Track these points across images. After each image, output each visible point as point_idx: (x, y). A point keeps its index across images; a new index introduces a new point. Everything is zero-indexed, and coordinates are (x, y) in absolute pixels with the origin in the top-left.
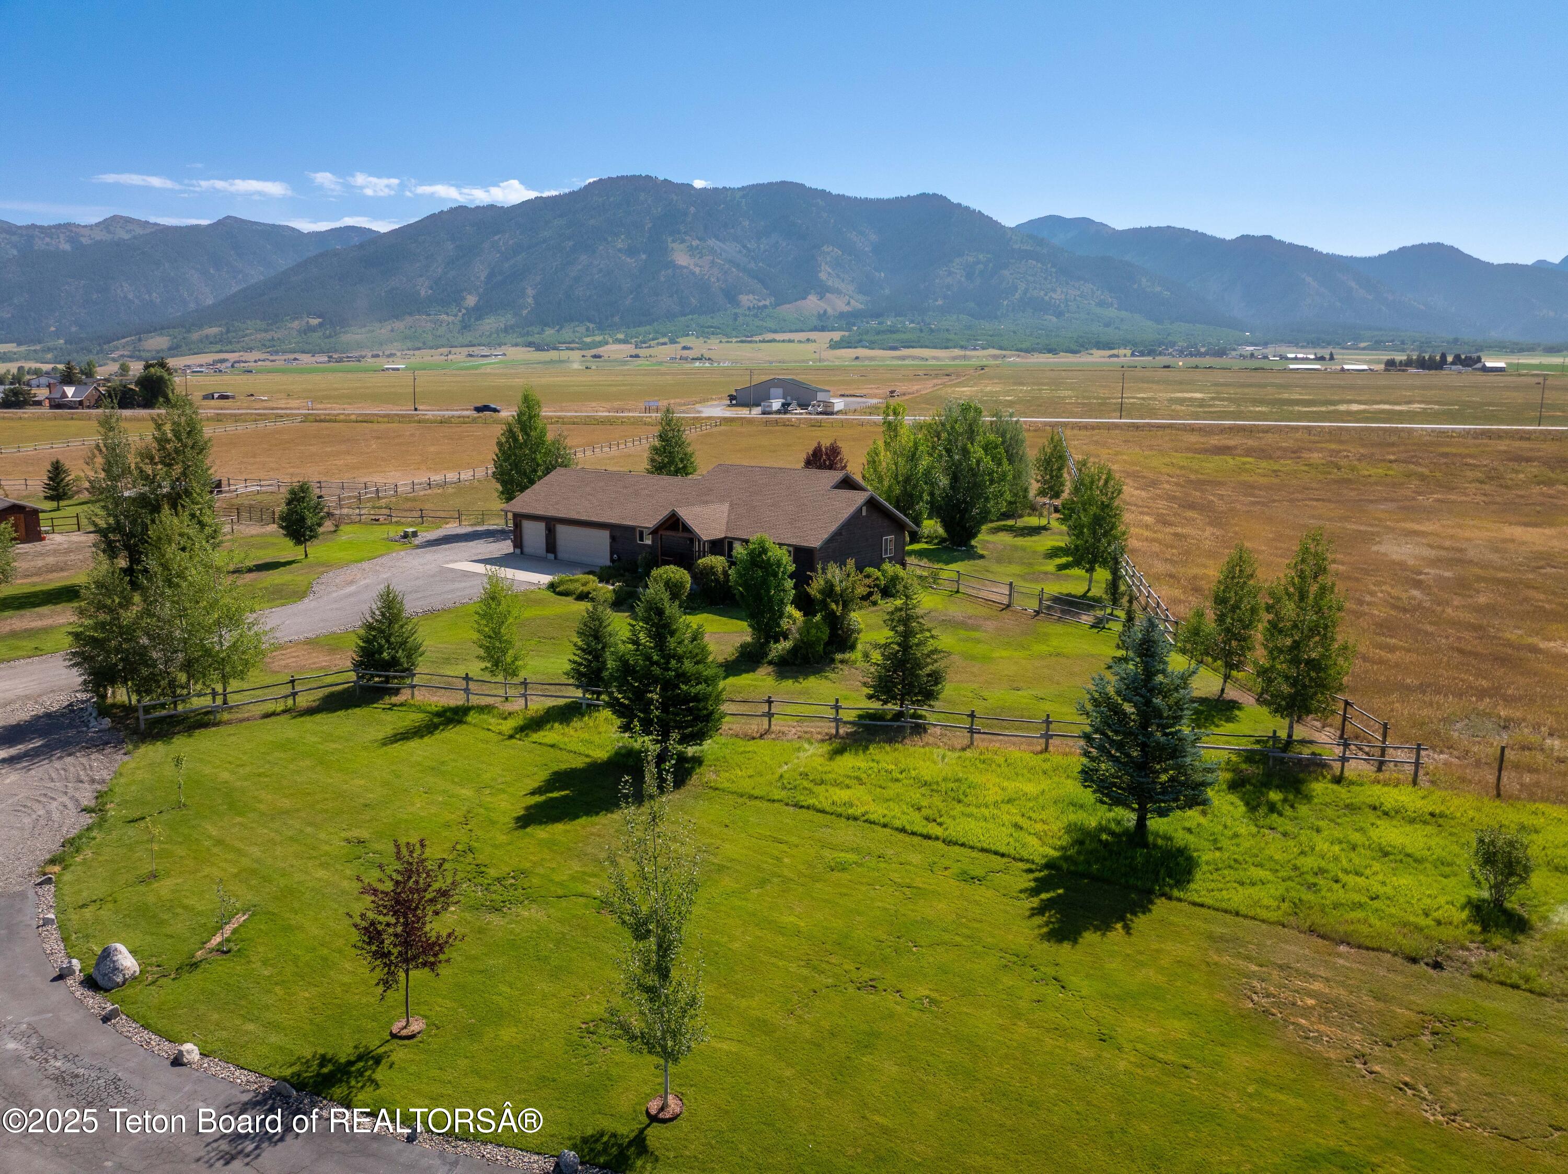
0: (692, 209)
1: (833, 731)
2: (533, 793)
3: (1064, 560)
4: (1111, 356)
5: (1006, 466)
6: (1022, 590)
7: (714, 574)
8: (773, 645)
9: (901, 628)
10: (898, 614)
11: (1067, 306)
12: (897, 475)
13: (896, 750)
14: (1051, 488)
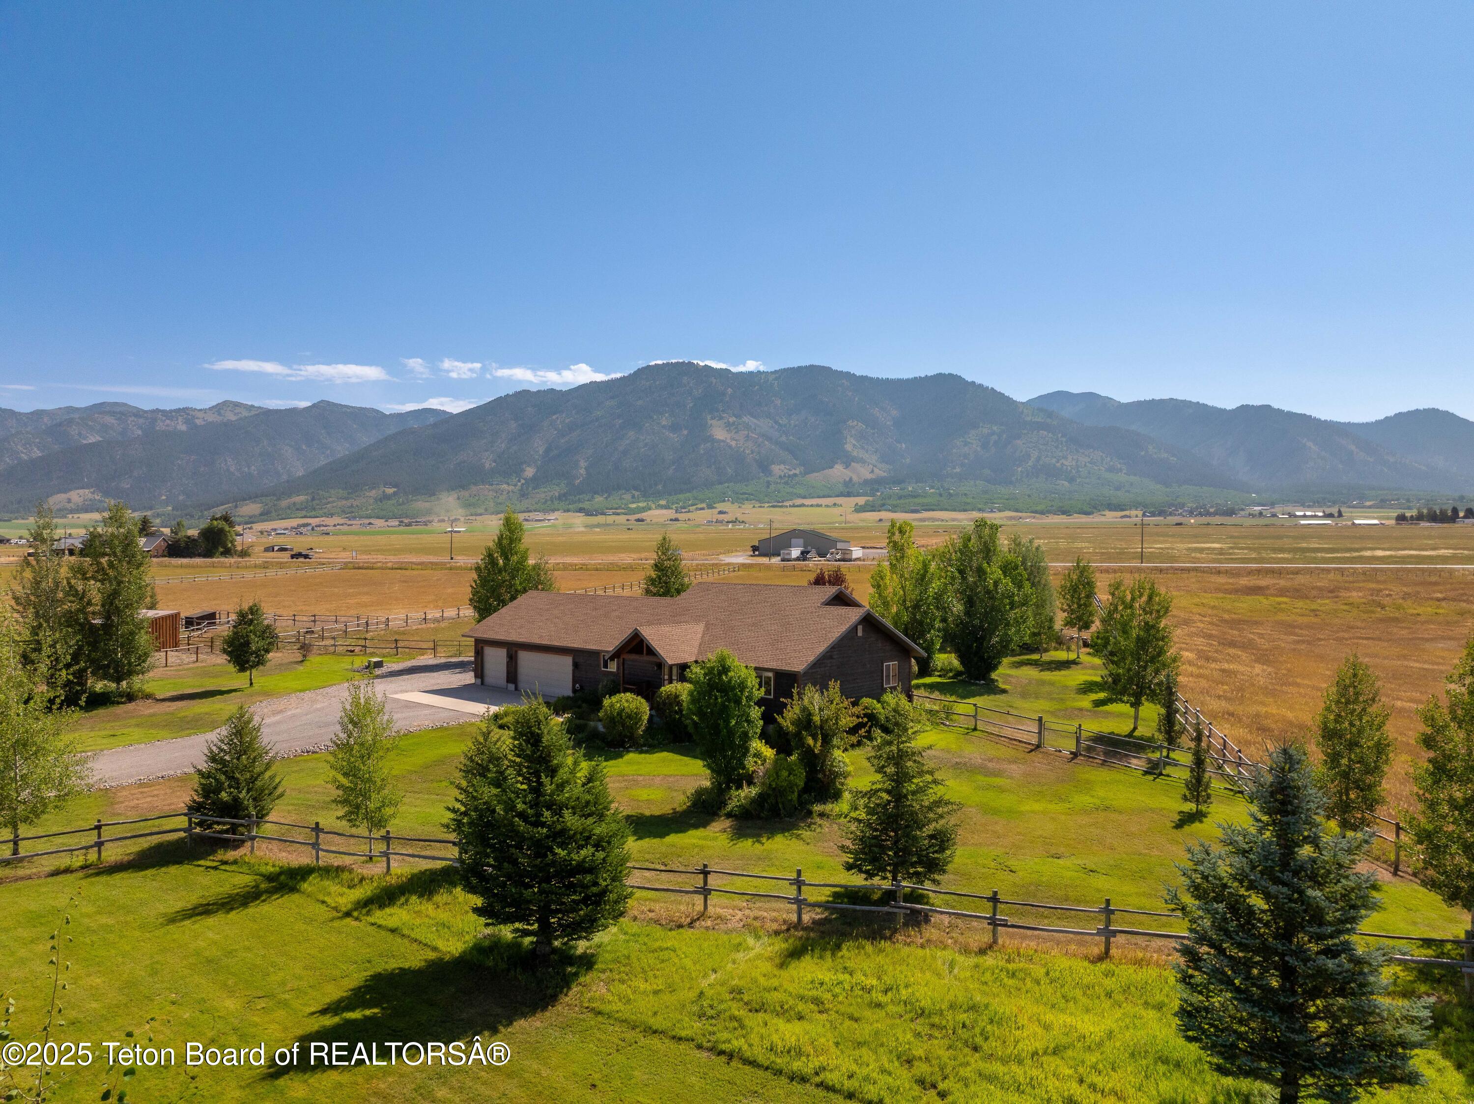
0: (730, 391)
1: (794, 918)
2: (324, 1012)
3: (1102, 695)
4: (1122, 517)
5: (1027, 588)
6: (1054, 726)
7: (679, 704)
8: (734, 793)
9: (891, 770)
10: (887, 749)
11: (1078, 471)
12: (904, 601)
13: (881, 951)
14: (1079, 619)
